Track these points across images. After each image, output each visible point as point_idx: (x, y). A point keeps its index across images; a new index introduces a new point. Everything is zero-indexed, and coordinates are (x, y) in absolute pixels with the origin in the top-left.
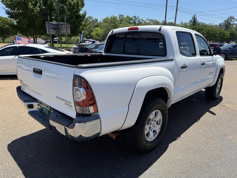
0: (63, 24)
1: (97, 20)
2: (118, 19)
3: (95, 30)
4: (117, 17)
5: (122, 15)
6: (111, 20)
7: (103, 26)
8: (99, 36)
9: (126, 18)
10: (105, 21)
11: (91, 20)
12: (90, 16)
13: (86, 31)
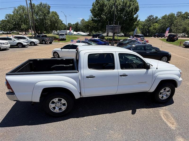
0: (117, 26)
1: (157, 18)
2: (175, 15)
3: (154, 25)
4: (175, 14)
5: (180, 12)
6: (169, 17)
7: (161, 22)
8: (156, 30)
9: (184, 14)
10: (164, 18)
11: (152, 18)
12: (152, 15)
13: (146, 26)
